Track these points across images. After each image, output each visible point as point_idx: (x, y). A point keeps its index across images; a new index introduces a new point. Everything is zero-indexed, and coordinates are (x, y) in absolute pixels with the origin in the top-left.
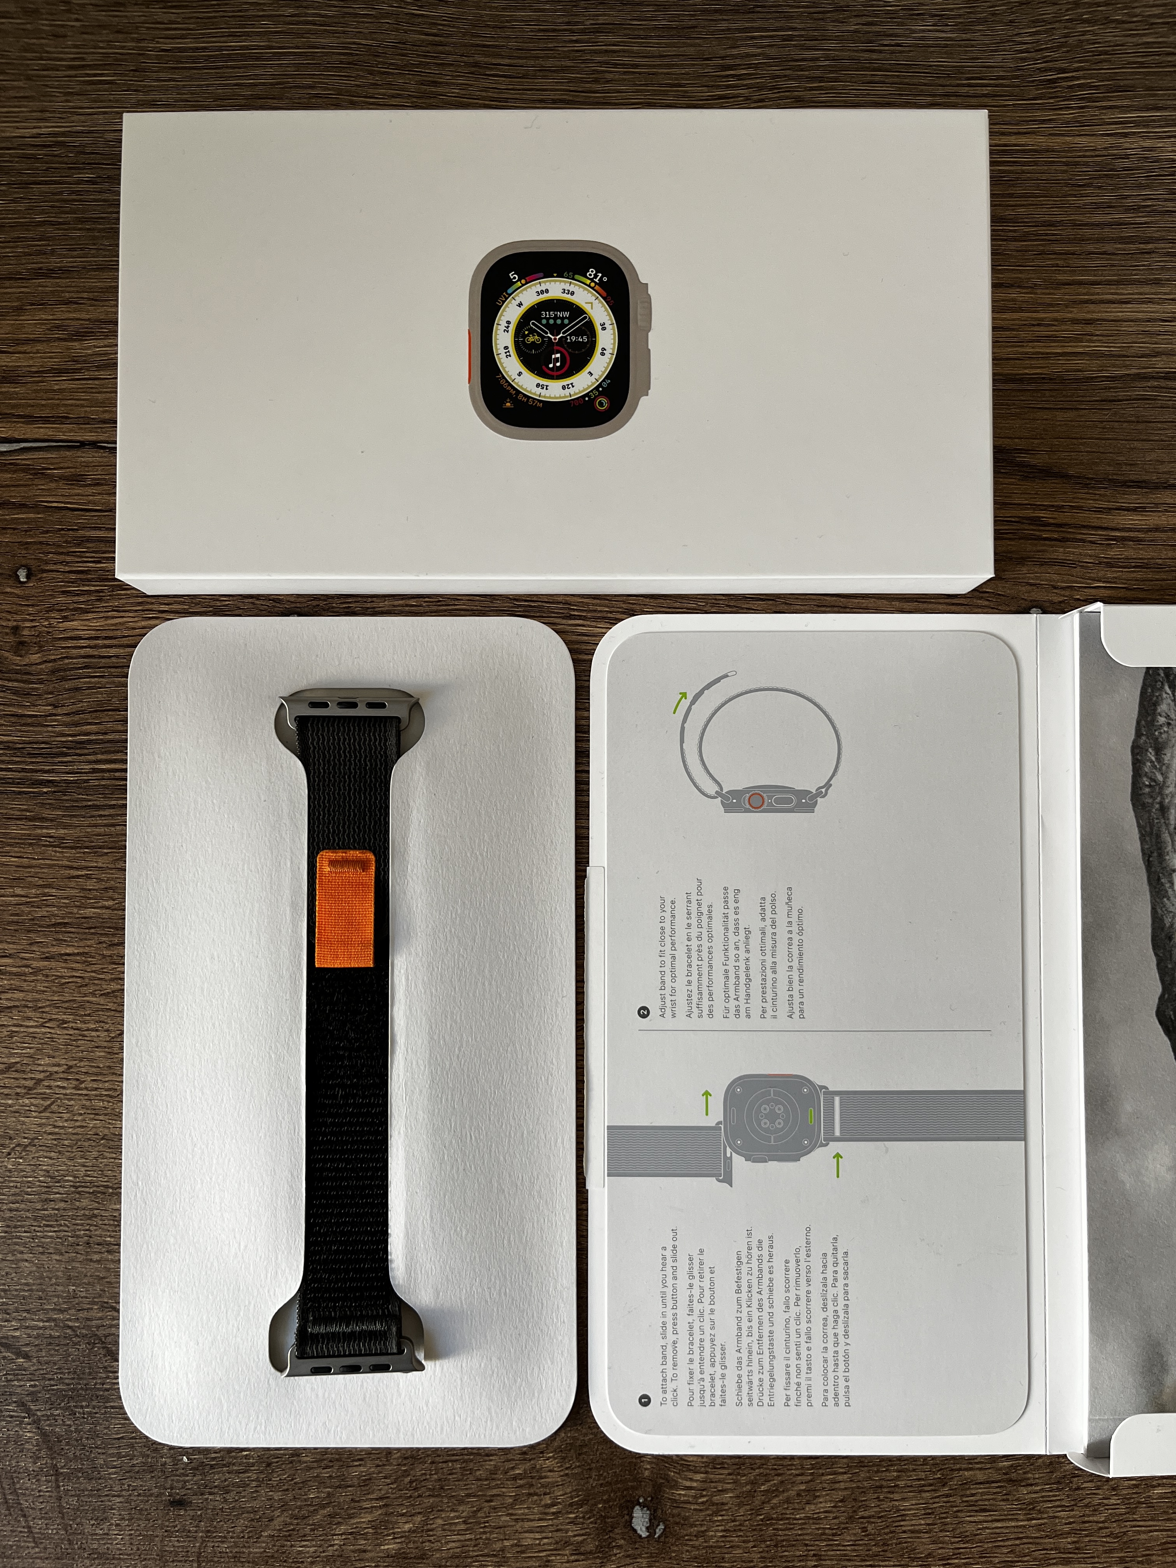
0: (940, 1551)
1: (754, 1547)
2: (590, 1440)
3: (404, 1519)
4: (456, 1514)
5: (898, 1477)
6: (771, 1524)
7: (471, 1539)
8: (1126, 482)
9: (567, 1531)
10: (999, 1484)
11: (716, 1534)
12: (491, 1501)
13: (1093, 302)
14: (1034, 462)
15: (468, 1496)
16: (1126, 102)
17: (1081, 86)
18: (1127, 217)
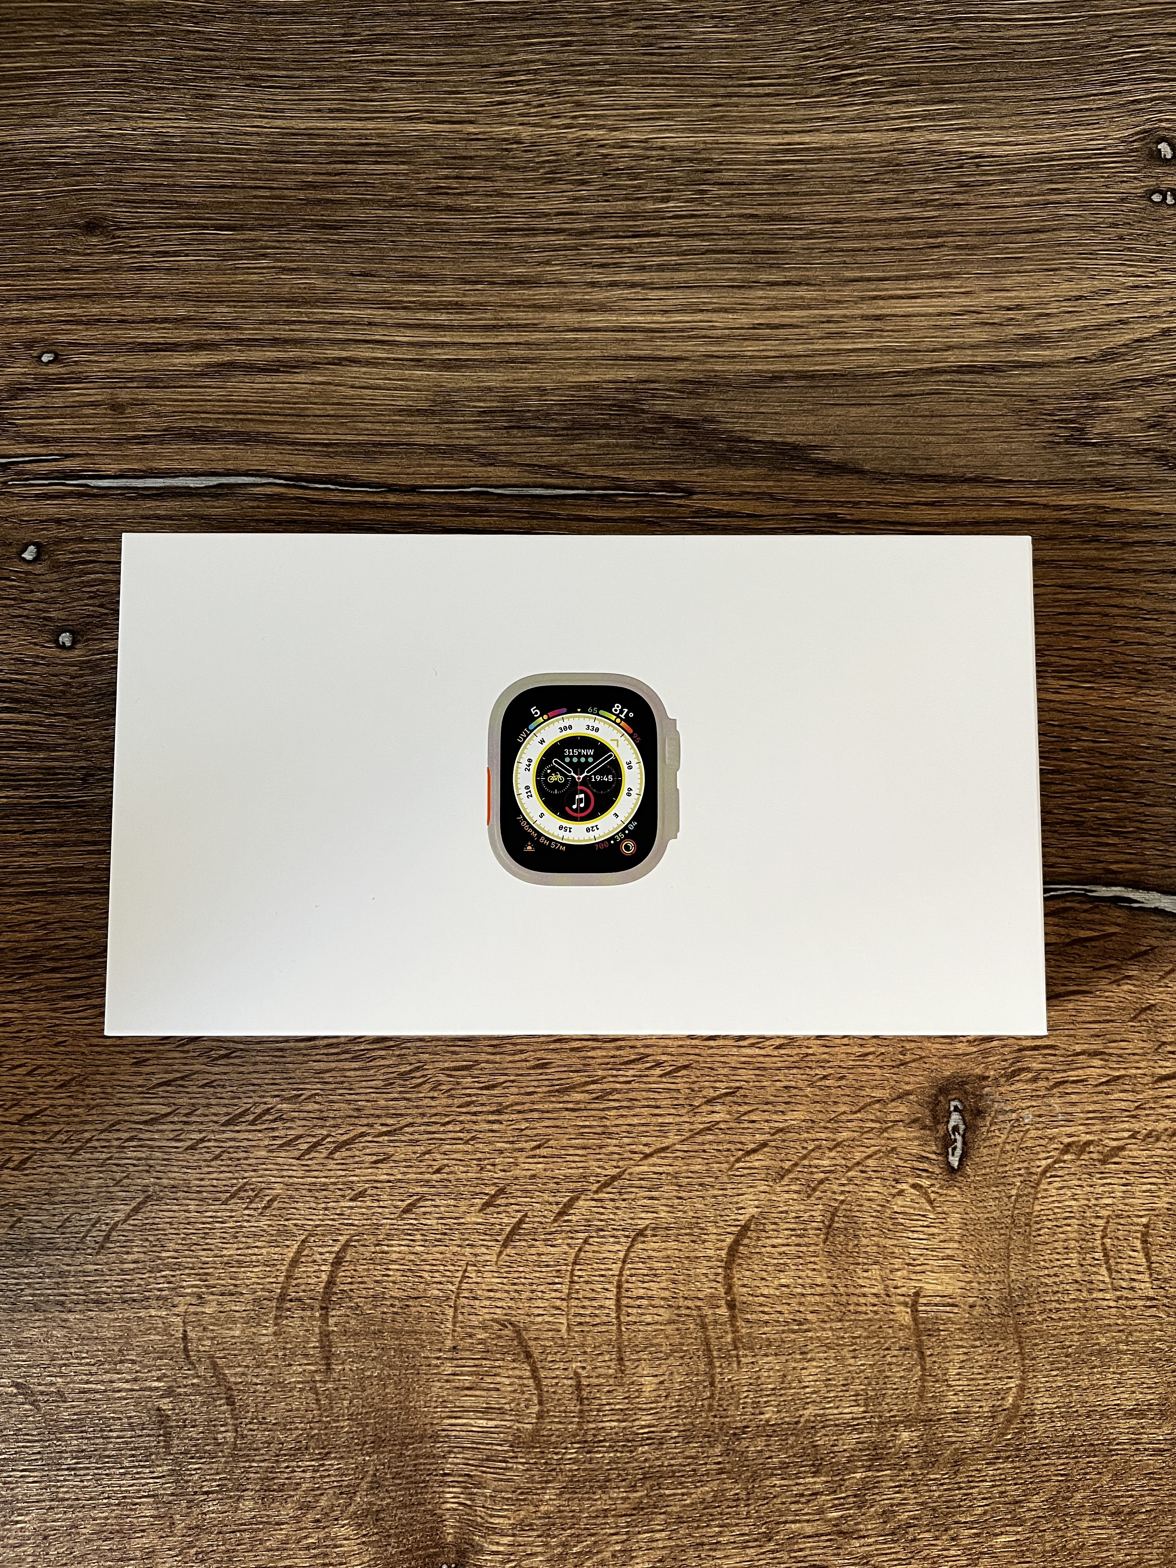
2: (388, 1504)
5: (720, 1532)
8: (923, 476)
13: (882, 298)
14: (829, 458)
16: (911, 97)
17: (864, 82)
18: (915, 212)
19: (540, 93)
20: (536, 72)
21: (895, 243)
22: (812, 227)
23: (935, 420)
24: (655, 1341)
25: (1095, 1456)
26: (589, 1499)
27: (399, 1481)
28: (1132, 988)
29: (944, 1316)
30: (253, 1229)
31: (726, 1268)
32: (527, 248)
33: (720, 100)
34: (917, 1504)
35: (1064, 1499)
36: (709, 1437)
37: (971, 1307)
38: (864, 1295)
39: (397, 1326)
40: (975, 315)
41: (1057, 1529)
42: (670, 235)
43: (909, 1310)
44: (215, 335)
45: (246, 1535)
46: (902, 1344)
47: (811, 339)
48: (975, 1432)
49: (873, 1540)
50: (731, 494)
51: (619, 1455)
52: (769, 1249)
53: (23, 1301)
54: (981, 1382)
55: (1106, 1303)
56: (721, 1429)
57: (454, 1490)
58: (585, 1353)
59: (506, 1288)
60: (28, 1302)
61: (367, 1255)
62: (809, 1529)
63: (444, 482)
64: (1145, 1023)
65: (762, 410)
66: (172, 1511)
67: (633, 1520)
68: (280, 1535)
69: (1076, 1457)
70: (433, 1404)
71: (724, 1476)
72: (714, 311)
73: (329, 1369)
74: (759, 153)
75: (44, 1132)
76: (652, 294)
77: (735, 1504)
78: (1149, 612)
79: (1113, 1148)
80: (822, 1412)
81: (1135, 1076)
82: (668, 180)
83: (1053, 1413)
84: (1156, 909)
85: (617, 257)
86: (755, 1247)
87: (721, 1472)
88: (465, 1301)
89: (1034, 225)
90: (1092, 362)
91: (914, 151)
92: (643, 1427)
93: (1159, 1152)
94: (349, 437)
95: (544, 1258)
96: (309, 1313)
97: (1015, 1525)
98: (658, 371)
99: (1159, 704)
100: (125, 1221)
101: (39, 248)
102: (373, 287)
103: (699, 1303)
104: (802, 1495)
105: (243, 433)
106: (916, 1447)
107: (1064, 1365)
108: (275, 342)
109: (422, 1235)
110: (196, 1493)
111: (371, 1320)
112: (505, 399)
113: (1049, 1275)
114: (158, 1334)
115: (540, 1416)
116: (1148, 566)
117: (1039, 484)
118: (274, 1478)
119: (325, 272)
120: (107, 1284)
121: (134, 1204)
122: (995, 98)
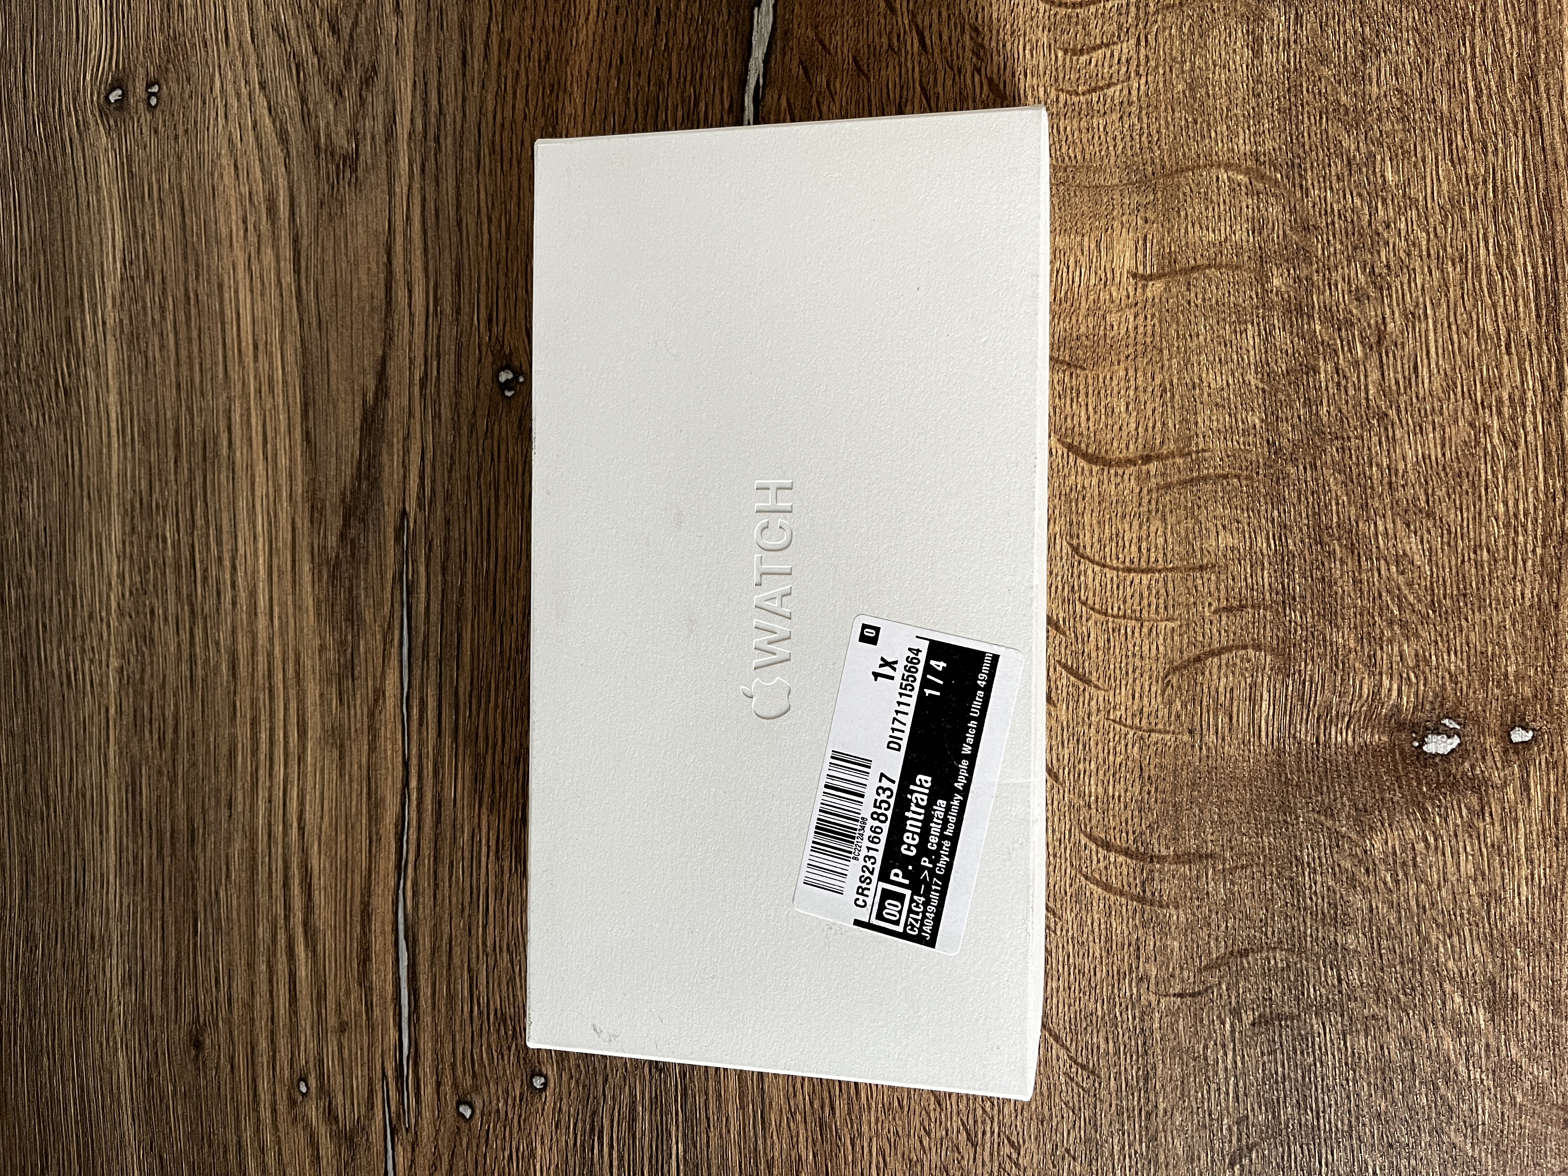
0: (1467, 413)
1: (1467, 620)
2: (1348, 799)
3: (1449, 1003)
4: (1441, 945)
5: (1377, 465)
6: (1439, 602)
7: (1470, 930)
8: (386, 302)
9: (1456, 825)
10: (1384, 355)
11: (1454, 663)
12: (1424, 907)
13: (240, 344)
14: (373, 387)
15: (1419, 932)
16: (79, 324)
17: (68, 366)
18: (170, 317)
19: (83, 650)
20: (67, 655)
21: (195, 334)
22: (184, 408)
23: (340, 293)
24: (1183, 534)
25: (1301, 85)
26: (1342, 599)
27: (1325, 788)
28: (838, 81)
29: (1156, 248)
30: (1075, 926)
31: (1110, 466)
32: (207, 661)
33: (85, 494)
34: (1349, 266)
35: (1347, 113)
36: (1278, 479)
37: (1146, 222)
38: (1136, 328)
39: (1168, 788)
40: (252, 259)
41: (1380, 119)
42: (192, 533)
43: (1150, 283)
44: (282, 937)
45: (1384, 943)
46: (1184, 288)
47: (275, 407)
48: (1274, 211)
49: (1387, 310)
50: (405, 477)
51: (1297, 569)
52: (1091, 424)
53: (1147, 1152)
54: (1222, 208)
55: (1142, 87)
56: (1271, 467)
57: (1333, 733)
58: (1195, 603)
59: (1130, 681)
60: (1148, 1147)
61: (1100, 816)
62: (1375, 376)
63: (400, 737)
64: (871, 66)
65: (334, 450)
66: (1360, 1018)
67: (1365, 554)
68: (1383, 909)
69: (1302, 105)
70: (1247, 753)
71: (1318, 463)
72: (253, 495)
73: (1211, 856)
74: (125, 457)
75: (984, 1122)
76: (241, 551)
77: (1347, 452)
78: (499, 86)
79: (990, 89)
80: (1252, 367)
81: (921, 72)
82: (149, 538)
83: (1255, 133)
84: (764, 62)
85: (212, 582)
86: (1089, 438)
87: (1314, 467)
88: (1144, 721)
89: (178, 212)
90: (288, 152)
91: (121, 321)
92: (1269, 545)
93: (993, 44)
94: (364, 822)
95: (1101, 644)
96: (1157, 874)
97: (1374, 163)
98: (303, 543)
99: (580, 71)
100: (1068, 1049)
101: (216, 1091)
102: (240, 798)
103: (1145, 491)
104: (1339, 384)
105: (362, 916)
106: (1288, 271)
107: (1205, 125)
108: (286, 885)
109: (1079, 762)
110: (1340, 992)
111: (1164, 814)
112: (329, 681)
113: (1115, 146)
114: (1177, 1022)
115: (1258, 647)
116: (460, 89)
117: (391, 193)
118: (1323, 913)
119: (229, 841)
120: (1129, 1068)
121: (1052, 1040)
122: (77, 251)
